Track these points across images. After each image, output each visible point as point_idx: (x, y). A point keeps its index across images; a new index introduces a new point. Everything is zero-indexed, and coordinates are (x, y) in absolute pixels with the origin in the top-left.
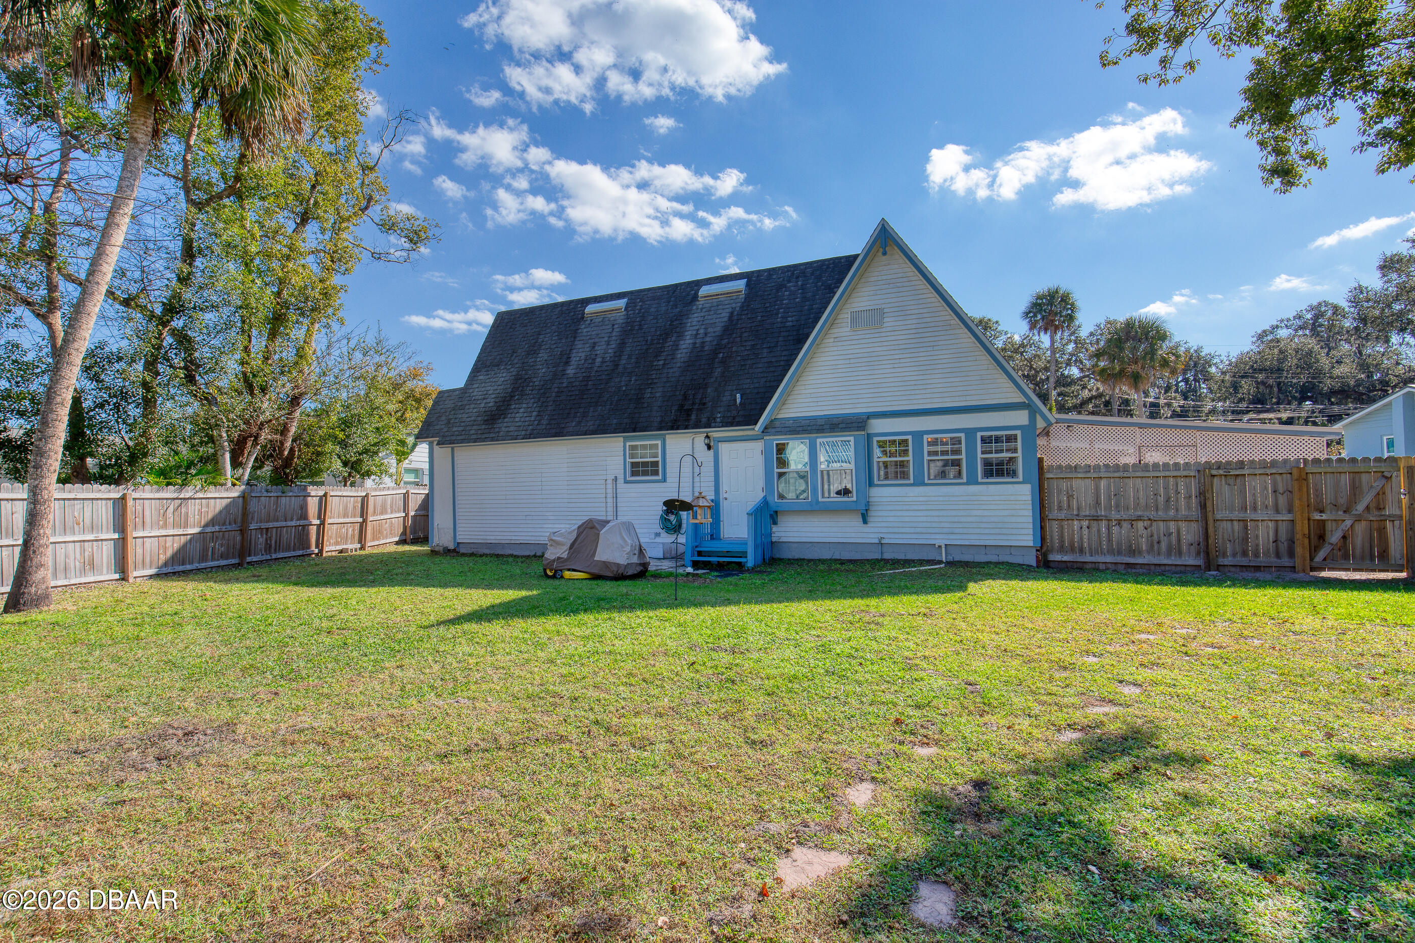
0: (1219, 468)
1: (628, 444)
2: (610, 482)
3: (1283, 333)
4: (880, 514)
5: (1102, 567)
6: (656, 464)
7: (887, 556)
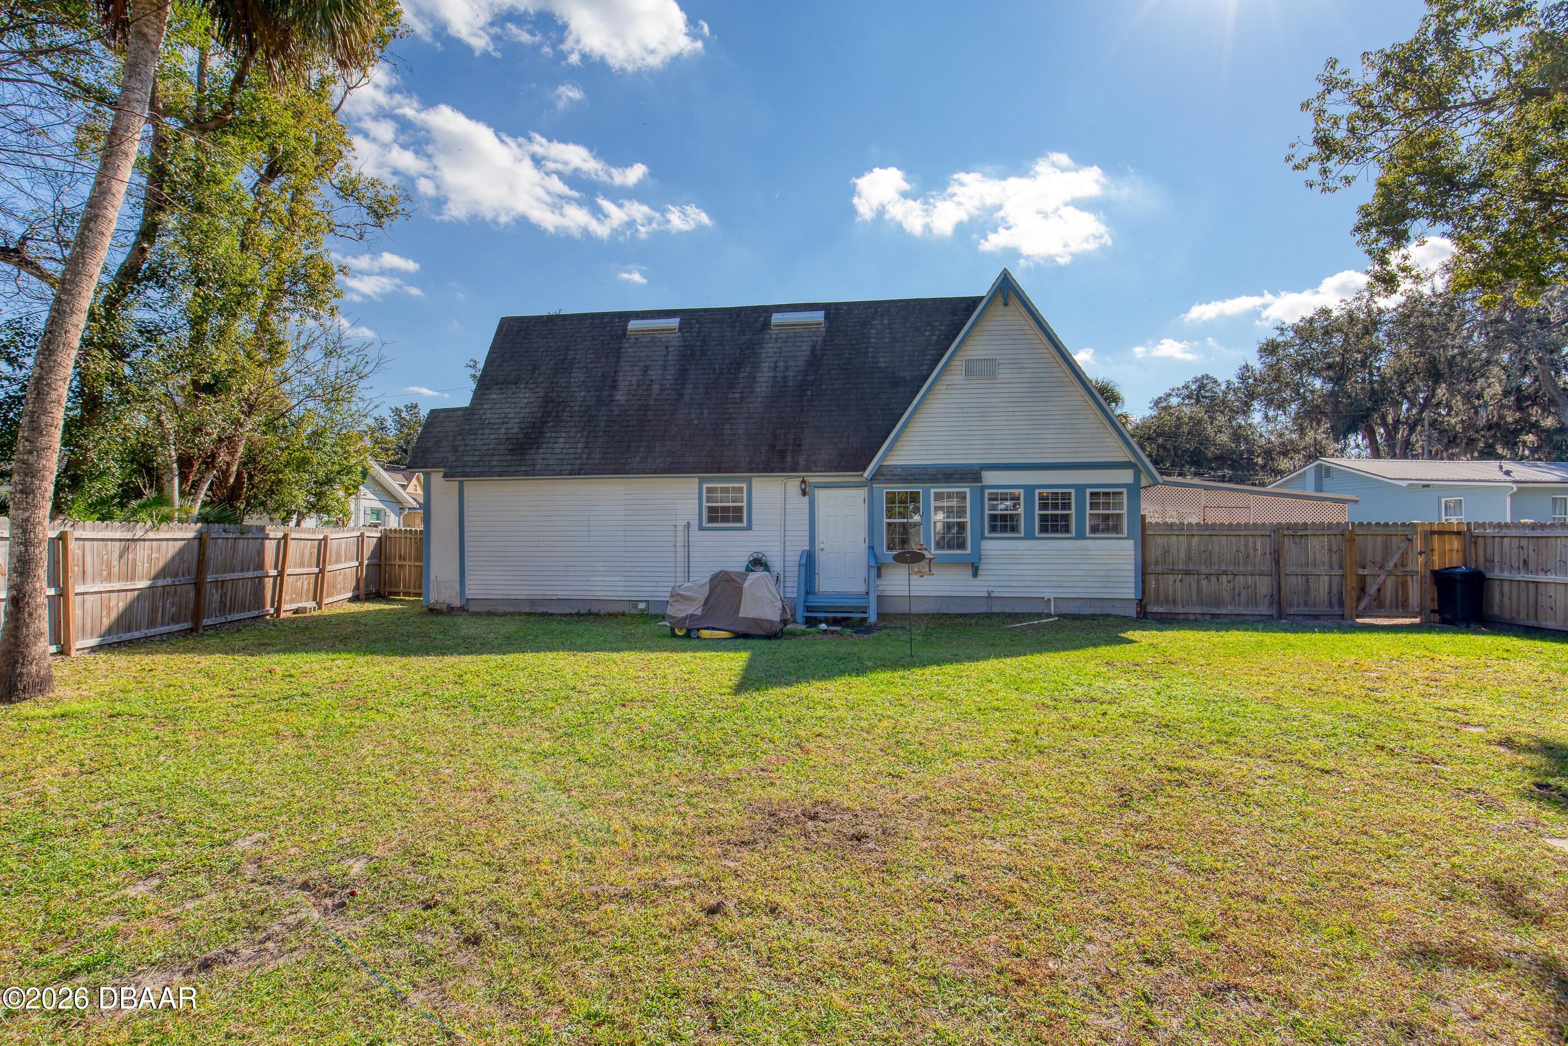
0: (1288, 529)
1: (705, 486)
2: (680, 528)
3: (1174, 401)
4: (989, 567)
5: (1192, 617)
6: (739, 509)
7: (996, 609)
